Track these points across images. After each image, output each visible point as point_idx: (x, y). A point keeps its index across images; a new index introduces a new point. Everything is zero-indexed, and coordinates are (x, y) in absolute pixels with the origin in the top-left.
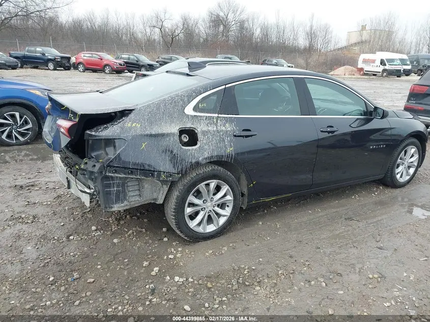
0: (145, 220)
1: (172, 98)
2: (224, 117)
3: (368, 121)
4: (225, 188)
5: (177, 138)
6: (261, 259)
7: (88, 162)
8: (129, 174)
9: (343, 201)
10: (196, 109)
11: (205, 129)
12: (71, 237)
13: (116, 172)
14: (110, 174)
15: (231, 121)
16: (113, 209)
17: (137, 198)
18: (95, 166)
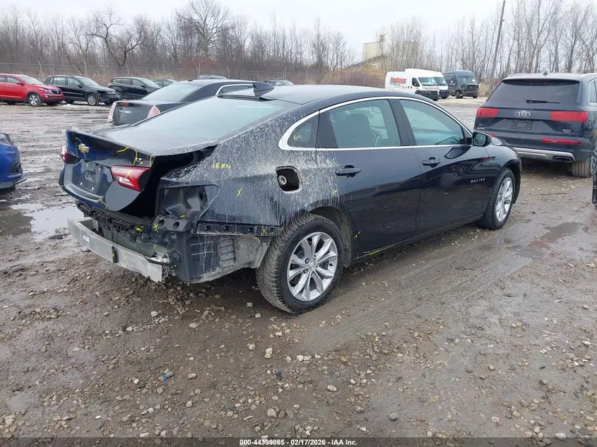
0: (217, 297)
1: (261, 129)
2: (322, 151)
3: (465, 150)
4: (329, 242)
5: (275, 180)
6: (386, 324)
7: (165, 220)
8: (225, 231)
9: (444, 249)
10: (290, 142)
11: (305, 167)
12: (129, 329)
13: (209, 229)
14: (202, 233)
15: (331, 155)
16: (202, 281)
17: (232, 263)
18: (177, 224)
